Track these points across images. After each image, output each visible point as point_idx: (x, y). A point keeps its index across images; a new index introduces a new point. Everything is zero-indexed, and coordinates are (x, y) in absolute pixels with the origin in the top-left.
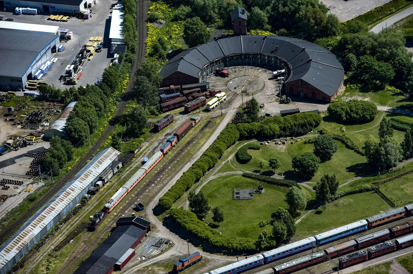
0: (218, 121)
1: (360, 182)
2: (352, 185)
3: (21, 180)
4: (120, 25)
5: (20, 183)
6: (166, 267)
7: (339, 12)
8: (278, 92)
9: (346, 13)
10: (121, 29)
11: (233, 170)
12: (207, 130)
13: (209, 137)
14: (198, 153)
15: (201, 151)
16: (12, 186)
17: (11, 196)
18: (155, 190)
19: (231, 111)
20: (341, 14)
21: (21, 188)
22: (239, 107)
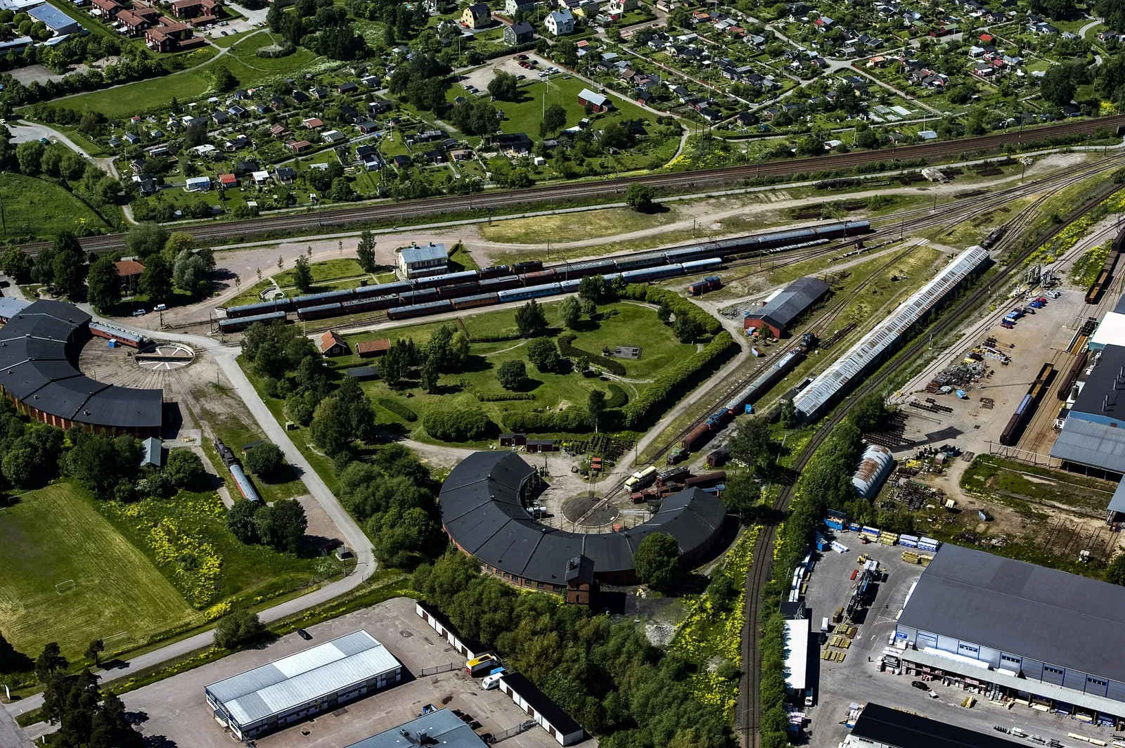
0: (643, 458)
1: (484, 351)
2: (494, 349)
3: (914, 410)
4: (789, 651)
5: (913, 404)
6: (729, 292)
7: (397, 623)
8: (546, 492)
9: (388, 618)
10: (788, 643)
11: (635, 385)
12: (661, 446)
13: (658, 436)
14: (677, 415)
15: (673, 418)
16: (924, 403)
17: (922, 391)
18: (738, 375)
19: (622, 471)
20: (397, 618)
21: (912, 398)
22: (608, 475)
